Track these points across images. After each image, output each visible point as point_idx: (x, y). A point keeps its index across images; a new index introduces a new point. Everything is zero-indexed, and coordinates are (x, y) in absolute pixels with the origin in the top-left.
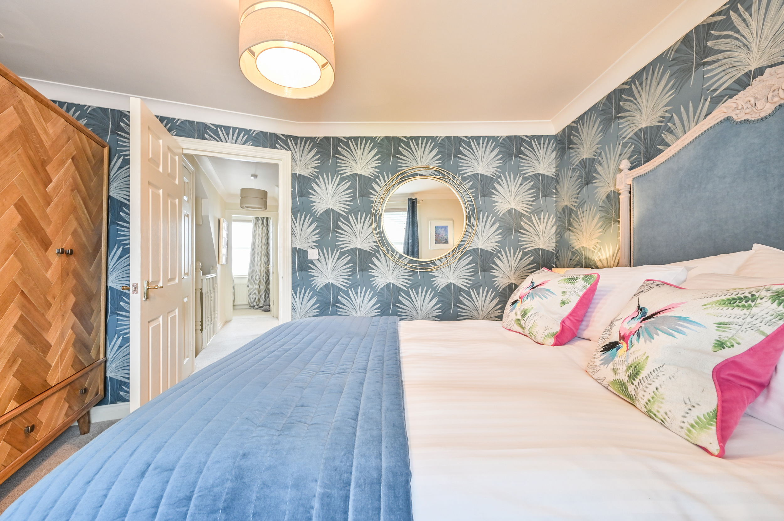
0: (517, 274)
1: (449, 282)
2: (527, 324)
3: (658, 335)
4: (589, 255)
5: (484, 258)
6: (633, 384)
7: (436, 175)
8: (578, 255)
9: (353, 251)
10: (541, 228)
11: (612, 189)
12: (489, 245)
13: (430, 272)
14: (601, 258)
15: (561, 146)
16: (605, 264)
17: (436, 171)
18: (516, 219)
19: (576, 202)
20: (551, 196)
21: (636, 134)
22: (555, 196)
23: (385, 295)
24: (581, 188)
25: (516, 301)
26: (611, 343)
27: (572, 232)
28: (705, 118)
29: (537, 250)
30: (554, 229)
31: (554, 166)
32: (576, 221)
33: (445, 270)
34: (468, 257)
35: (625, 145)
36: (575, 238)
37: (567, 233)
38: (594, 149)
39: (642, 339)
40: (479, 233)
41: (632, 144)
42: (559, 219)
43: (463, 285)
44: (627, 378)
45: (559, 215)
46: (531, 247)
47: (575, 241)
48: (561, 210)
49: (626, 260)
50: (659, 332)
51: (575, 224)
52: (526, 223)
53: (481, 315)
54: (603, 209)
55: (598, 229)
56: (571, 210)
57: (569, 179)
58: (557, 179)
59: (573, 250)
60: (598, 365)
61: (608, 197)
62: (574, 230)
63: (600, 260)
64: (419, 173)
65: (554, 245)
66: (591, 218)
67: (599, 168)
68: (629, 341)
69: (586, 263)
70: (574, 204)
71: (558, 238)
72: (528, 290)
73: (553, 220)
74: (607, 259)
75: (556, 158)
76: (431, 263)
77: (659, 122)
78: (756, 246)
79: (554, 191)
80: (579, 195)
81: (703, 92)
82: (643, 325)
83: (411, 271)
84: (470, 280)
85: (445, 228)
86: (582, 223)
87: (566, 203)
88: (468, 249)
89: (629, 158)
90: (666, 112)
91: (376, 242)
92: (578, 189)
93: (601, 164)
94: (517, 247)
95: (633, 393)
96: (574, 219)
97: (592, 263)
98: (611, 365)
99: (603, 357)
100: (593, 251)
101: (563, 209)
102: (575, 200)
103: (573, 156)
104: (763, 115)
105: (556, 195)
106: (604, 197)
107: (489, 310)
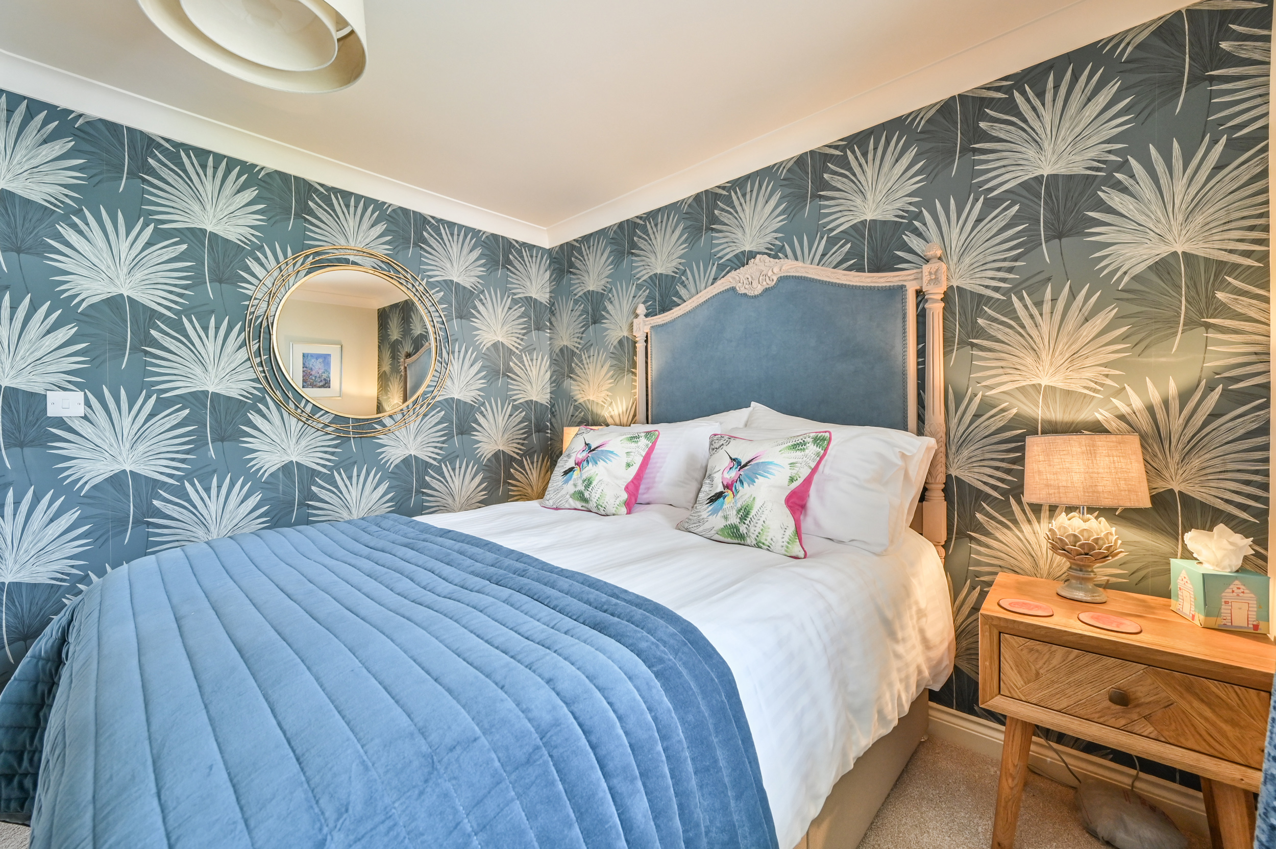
0: (506, 436)
1: (407, 453)
2: (593, 495)
3: (757, 478)
4: (597, 410)
5: (462, 414)
6: (744, 523)
7: (383, 269)
8: (582, 411)
9: (197, 399)
10: (534, 372)
11: (626, 334)
12: (468, 394)
13: (374, 437)
14: (612, 413)
15: (557, 266)
16: (618, 421)
17: (382, 262)
18: (504, 357)
19: (579, 343)
20: (544, 331)
21: (650, 277)
22: (548, 331)
23: (281, 487)
24: (586, 326)
25: (571, 470)
26: (716, 494)
27: (575, 380)
28: (712, 284)
29: (529, 403)
30: (548, 374)
31: (548, 290)
32: (579, 366)
33: (401, 433)
34: (438, 412)
35: (639, 287)
36: (578, 388)
37: (567, 382)
38: (603, 282)
39: (745, 484)
40: (455, 375)
41: (647, 288)
42: (554, 362)
43: (430, 457)
44: (738, 520)
45: (554, 357)
46: (522, 398)
47: (578, 392)
48: (557, 351)
49: (641, 415)
50: (758, 476)
51: (578, 370)
52: (516, 364)
53: (458, 503)
54: (613, 356)
55: (608, 379)
56: (573, 352)
57: (570, 312)
58: (551, 308)
59: (576, 403)
60: (705, 516)
61: (620, 342)
62: (578, 378)
63: (612, 417)
64: (352, 258)
65: (548, 396)
66: (599, 365)
67: (609, 307)
68: (733, 489)
69: (593, 420)
70: (577, 345)
71: (554, 387)
72: (584, 454)
73: (546, 362)
74: (619, 415)
75: (551, 280)
76: (375, 423)
77: (673, 272)
78: (753, 404)
79: (548, 324)
80: (584, 335)
81: (712, 256)
82: (742, 472)
83: (338, 437)
84: (441, 448)
85: (326, 358)
86: (587, 371)
87: (565, 342)
88: (437, 399)
89: (644, 303)
90: (680, 263)
91: (257, 380)
92: (582, 327)
93: (611, 302)
94: (506, 398)
95: (745, 531)
96: (577, 364)
97: (601, 420)
98: (720, 514)
99: (711, 508)
100: (602, 405)
101: (561, 350)
102: (579, 340)
103: (576, 284)
104: (756, 293)
105: (550, 329)
106: (616, 343)
107: (469, 493)
